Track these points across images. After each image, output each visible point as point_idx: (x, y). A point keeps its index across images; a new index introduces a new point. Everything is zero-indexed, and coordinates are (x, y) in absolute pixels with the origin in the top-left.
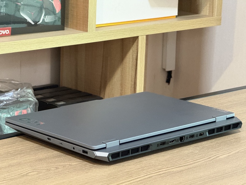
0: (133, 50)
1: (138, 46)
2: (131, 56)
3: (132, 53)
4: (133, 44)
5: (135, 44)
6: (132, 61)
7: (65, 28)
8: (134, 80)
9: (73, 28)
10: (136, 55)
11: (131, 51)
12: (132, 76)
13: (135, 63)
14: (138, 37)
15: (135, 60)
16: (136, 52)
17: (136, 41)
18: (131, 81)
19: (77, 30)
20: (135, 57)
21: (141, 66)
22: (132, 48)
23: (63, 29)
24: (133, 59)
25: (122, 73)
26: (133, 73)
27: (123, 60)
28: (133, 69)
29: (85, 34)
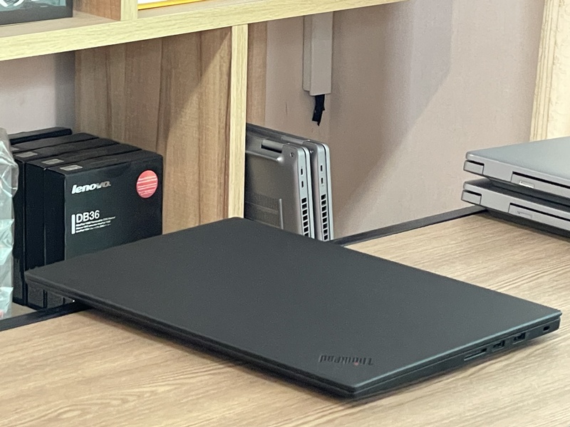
0: (222, 55)
1: (230, 46)
2: (218, 67)
3: (220, 62)
4: (221, 44)
5: (226, 42)
6: (221, 78)
7: (74, 12)
8: (225, 117)
9: (91, 12)
10: (228, 65)
11: (218, 56)
12: (220, 110)
13: (225, 84)
14: (231, 27)
15: (225, 77)
16: (227, 61)
17: (228, 37)
18: (220, 119)
19: (99, 15)
20: (225, 69)
21: (239, 89)
22: (220, 50)
23: (71, 16)
24: (221, 74)
25: (199, 102)
26: (222, 103)
27: (201, 75)
28: (222, 94)
29: (115, 25)
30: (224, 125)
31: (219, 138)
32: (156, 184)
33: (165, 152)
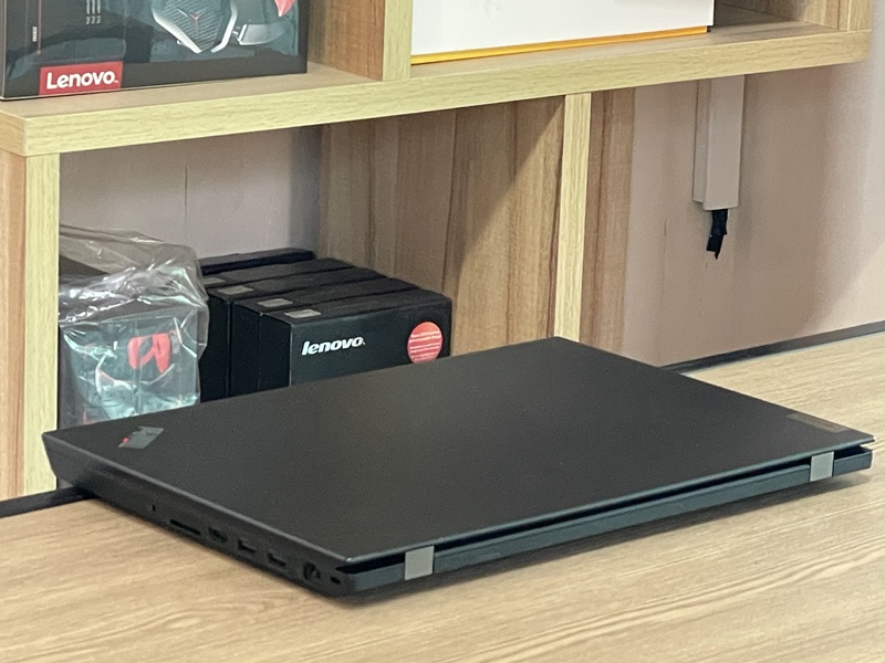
0: (549, 141)
2: (542, 161)
3: (545, 152)
5: (555, 121)
6: (546, 177)
8: (550, 242)
10: (557, 158)
11: (541, 144)
12: (543, 228)
13: (552, 186)
14: (563, 96)
15: (553, 177)
16: (556, 150)
18: (542, 243)
19: (348, 70)
21: (575, 196)
22: (545, 133)
24: (546, 172)
25: (511, 215)
26: (547, 218)
27: (515, 173)
28: (547, 203)
29: (372, 86)
30: (548, 253)
31: (540, 274)
32: (440, 343)
33: (456, 294)
